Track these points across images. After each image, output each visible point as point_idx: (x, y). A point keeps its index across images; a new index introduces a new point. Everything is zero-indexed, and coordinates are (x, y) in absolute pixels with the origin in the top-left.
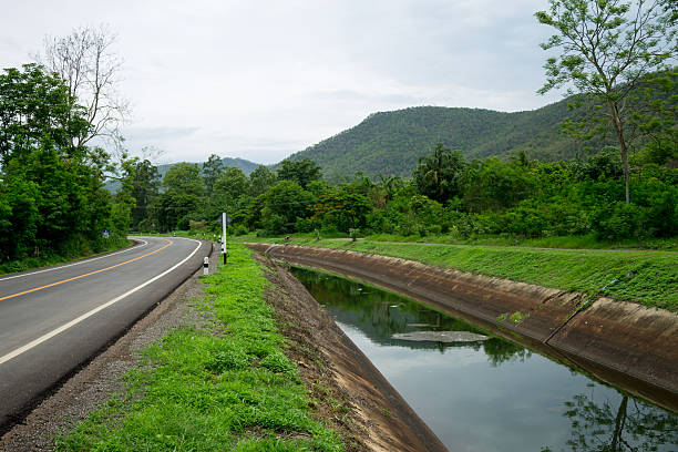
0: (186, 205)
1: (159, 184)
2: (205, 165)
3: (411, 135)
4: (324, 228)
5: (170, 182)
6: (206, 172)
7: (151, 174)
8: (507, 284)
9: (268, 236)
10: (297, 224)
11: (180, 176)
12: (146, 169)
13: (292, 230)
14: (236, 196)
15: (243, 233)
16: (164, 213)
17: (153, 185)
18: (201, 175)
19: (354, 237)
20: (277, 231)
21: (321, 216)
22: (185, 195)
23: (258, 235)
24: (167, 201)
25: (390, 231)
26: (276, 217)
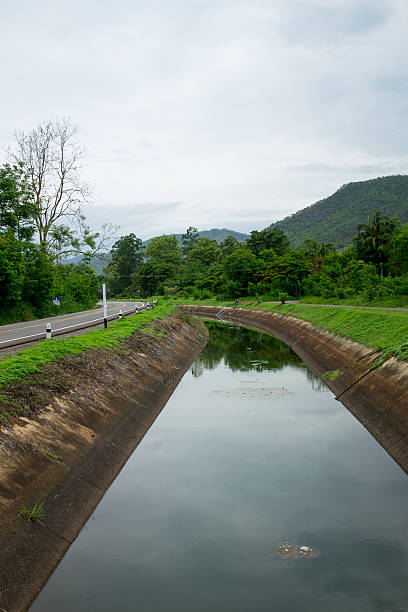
0: (164, 273)
1: (143, 254)
2: (184, 236)
3: (381, 202)
4: (272, 292)
5: (152, 253)
6: (185, 243)
7: (136, 246)
8: (348, 344)
9: (225, 299)
10: (248, 289)
11: (160, 248)
12: (132, 241)
13: (245, 294)
14: (208, 264)
15: (207, 297)
16: (146, 280)
17: (139, 256)
18: (180, 245)
19: (283, 301)
20: (233, 295)
21: (269, 281)
22: (164, 263)
23: (218, 299)
24: (149, 270)
25: (318, 295)
26: (231, 282)
